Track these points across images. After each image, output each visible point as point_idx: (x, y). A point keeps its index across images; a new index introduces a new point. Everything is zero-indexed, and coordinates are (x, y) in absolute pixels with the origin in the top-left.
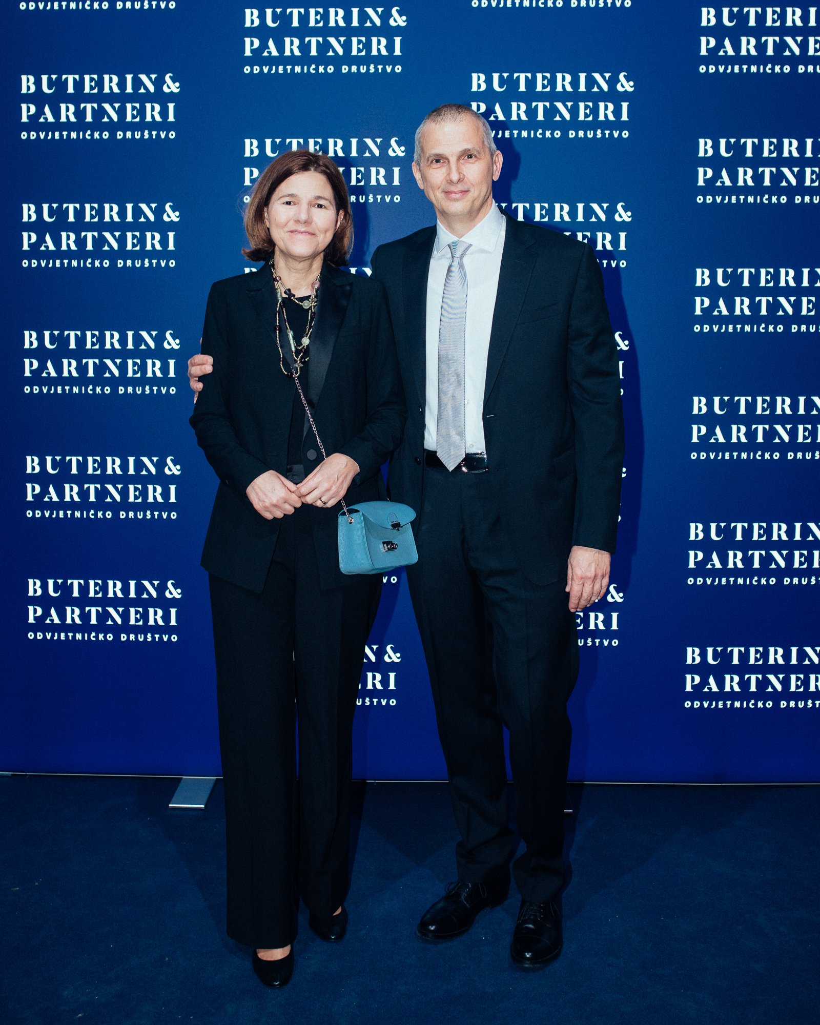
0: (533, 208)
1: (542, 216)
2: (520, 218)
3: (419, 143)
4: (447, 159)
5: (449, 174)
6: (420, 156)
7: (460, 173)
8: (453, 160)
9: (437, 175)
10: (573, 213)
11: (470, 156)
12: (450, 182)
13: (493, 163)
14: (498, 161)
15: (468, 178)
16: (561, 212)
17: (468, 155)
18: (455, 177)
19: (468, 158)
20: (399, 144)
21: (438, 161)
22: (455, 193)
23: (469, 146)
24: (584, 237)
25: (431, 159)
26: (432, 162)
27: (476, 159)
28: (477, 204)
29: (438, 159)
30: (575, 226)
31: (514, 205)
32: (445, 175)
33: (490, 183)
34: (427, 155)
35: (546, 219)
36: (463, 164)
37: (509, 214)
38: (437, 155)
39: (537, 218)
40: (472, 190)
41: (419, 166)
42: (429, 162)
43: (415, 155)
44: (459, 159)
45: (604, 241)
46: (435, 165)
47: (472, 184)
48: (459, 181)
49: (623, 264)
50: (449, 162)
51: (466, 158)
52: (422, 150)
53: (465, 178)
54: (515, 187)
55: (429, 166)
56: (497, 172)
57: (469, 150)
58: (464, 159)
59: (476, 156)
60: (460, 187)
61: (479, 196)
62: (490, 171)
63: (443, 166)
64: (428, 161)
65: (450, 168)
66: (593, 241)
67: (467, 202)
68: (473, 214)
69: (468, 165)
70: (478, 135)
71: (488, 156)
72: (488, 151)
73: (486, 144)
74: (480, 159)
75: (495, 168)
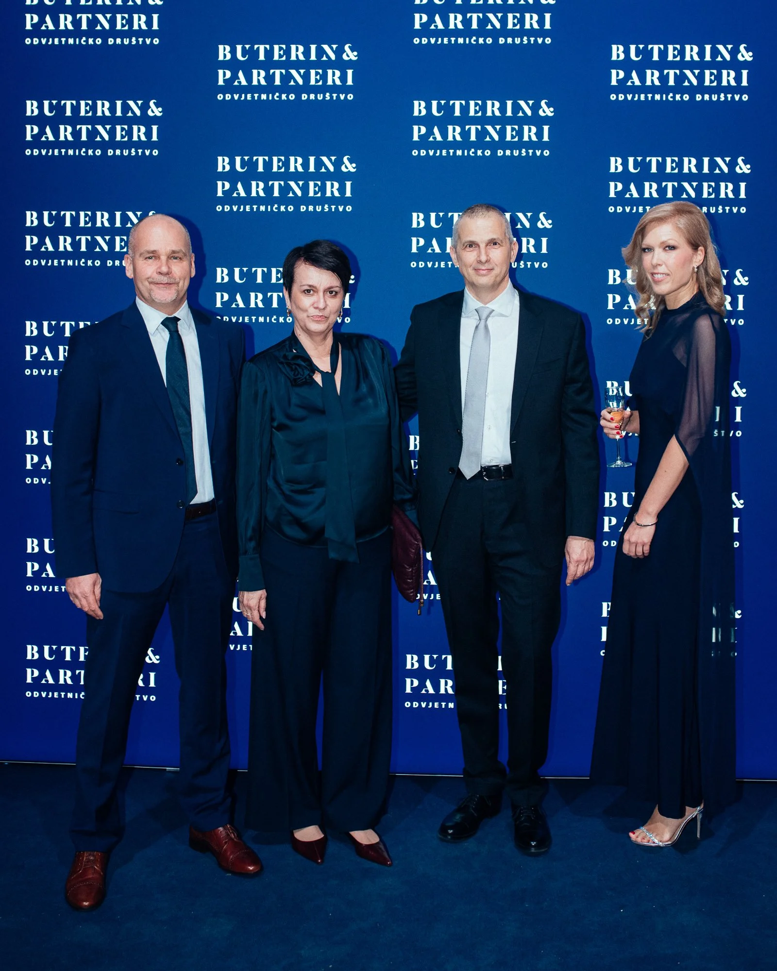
3: (457, 231)
4: (478, 245)
5: (479, 257)
6: (457, 241)
7: (488, 256)
8: (482, 246)
9: (470, 256)
11: (495, 244)
12: (480, 262)
13: (511, 249)
14: (515, 248)
15: (493, 260)
17: (493, 242)
18: (483, 258)
19: (494, 245)
21: (471, 246)
22: (483, 270)
23: (494, 237)
25: (466, 244)
26: (466, 246)
27: (499, 246)
28: (499, 279)
29: (472, 244)
32: (476, 257)
34: (463, 241)
36: (489, 249)
38: (471, 242)
40: (495, 268)
41: (456, 248)
42: (464, 247)
44: (487, 246)
46: (468, 249)
47: (496, 265)
48: (486, 262)
50: (479, 247)
51: (492, 245)
52: (459, 238)
53: (491, 260)
55: (464, 249)
56: (514, 257)
57: (495, 239)
58: (490, 245)
59: (499, 244)
60: (487, 266)
61: (501, 272)
62: (509, 256)
63: (474, 250)
64: (463, 245)
65: (480, 252)
67: (491, 278)
68: (495, 287)
69: (494, 250)
70: (501, 228)
71: (508, 244)
72: (507, 240)
73: (507, 235)
74: (502, 246)
75: (512, 253)
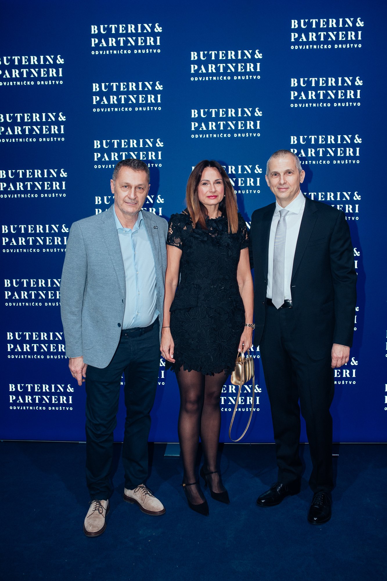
0: (318, 195)
1: (322, 198)
2: (312, 199)
3: (268, 166)
4: (280, 174)
5: (280, 181)
6: (268, 172)
7: (284, 180)
8: (282, 174)
9: (275, 181)
10: (335, 197)
11: (290, 173)
12: (280, 184)
13: (300, 175)
14: (303, 175)
15: (288, 182)
16: (330, 196)
17: (289, 172)
18: (282, 182)
19: (289, 173)
20: (259, 168)
21: (275, 175)
22: (282, 189)
23: (289, 168)
24: (340, 207)
25: (272, 174)
26: (273, 175)
27: (292, 174)
28: (292, 193)
29: (276, 174)
30: (336, 202)
31: (310, 194)
32: (278, 181)
33: (299, 184)
34: (271, 172)
35: (324, 200)
36: (286, 176)
37: (308, 198)
38: (275, 172)
39: (320, 199)
40: (290, 188)
41: (268, 177)
43: (266, 172)
44: (284, 174)
45: (349, 209)
46: (274, 177)
47: (290, 185)
48: (284, 183)
49: (357, 218)
50: (280, 175)
51: (288, 173)
52: (269, 170)
53: (287, 183)
54: (310, 186)
55: (272, 177)
56: (302, 179)
57: (289, 170)
58: (287, 174)
59: (292, 173)
60: (285, 186)
61: (293, 190)
62: (298, 179)
63: (277, 177)
64: (271, 174)
65: (280, 178)
66: (344, 209)
67: (288, 193)
68: (291, 198)
69: (288, 177)
70: (293, 163)
71: (298, 173)
72: (297, 170)
73: (297, 167)
74: (294, 174)
75: (301, 177)
